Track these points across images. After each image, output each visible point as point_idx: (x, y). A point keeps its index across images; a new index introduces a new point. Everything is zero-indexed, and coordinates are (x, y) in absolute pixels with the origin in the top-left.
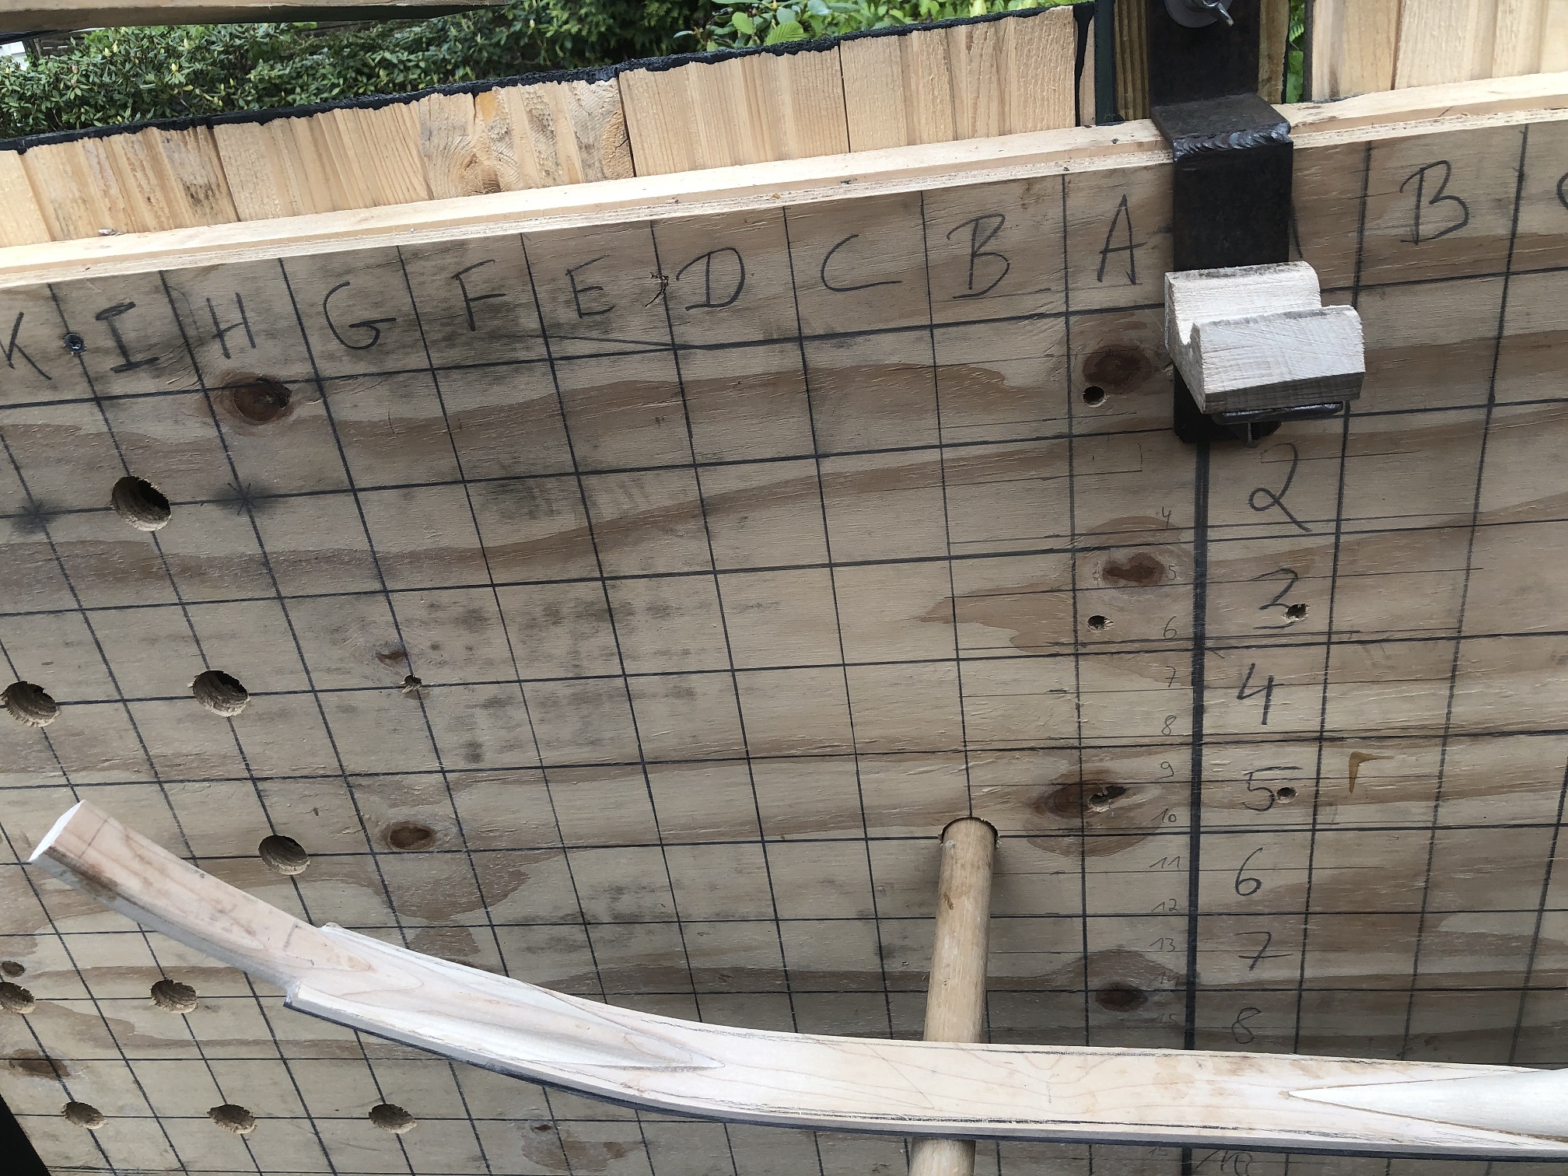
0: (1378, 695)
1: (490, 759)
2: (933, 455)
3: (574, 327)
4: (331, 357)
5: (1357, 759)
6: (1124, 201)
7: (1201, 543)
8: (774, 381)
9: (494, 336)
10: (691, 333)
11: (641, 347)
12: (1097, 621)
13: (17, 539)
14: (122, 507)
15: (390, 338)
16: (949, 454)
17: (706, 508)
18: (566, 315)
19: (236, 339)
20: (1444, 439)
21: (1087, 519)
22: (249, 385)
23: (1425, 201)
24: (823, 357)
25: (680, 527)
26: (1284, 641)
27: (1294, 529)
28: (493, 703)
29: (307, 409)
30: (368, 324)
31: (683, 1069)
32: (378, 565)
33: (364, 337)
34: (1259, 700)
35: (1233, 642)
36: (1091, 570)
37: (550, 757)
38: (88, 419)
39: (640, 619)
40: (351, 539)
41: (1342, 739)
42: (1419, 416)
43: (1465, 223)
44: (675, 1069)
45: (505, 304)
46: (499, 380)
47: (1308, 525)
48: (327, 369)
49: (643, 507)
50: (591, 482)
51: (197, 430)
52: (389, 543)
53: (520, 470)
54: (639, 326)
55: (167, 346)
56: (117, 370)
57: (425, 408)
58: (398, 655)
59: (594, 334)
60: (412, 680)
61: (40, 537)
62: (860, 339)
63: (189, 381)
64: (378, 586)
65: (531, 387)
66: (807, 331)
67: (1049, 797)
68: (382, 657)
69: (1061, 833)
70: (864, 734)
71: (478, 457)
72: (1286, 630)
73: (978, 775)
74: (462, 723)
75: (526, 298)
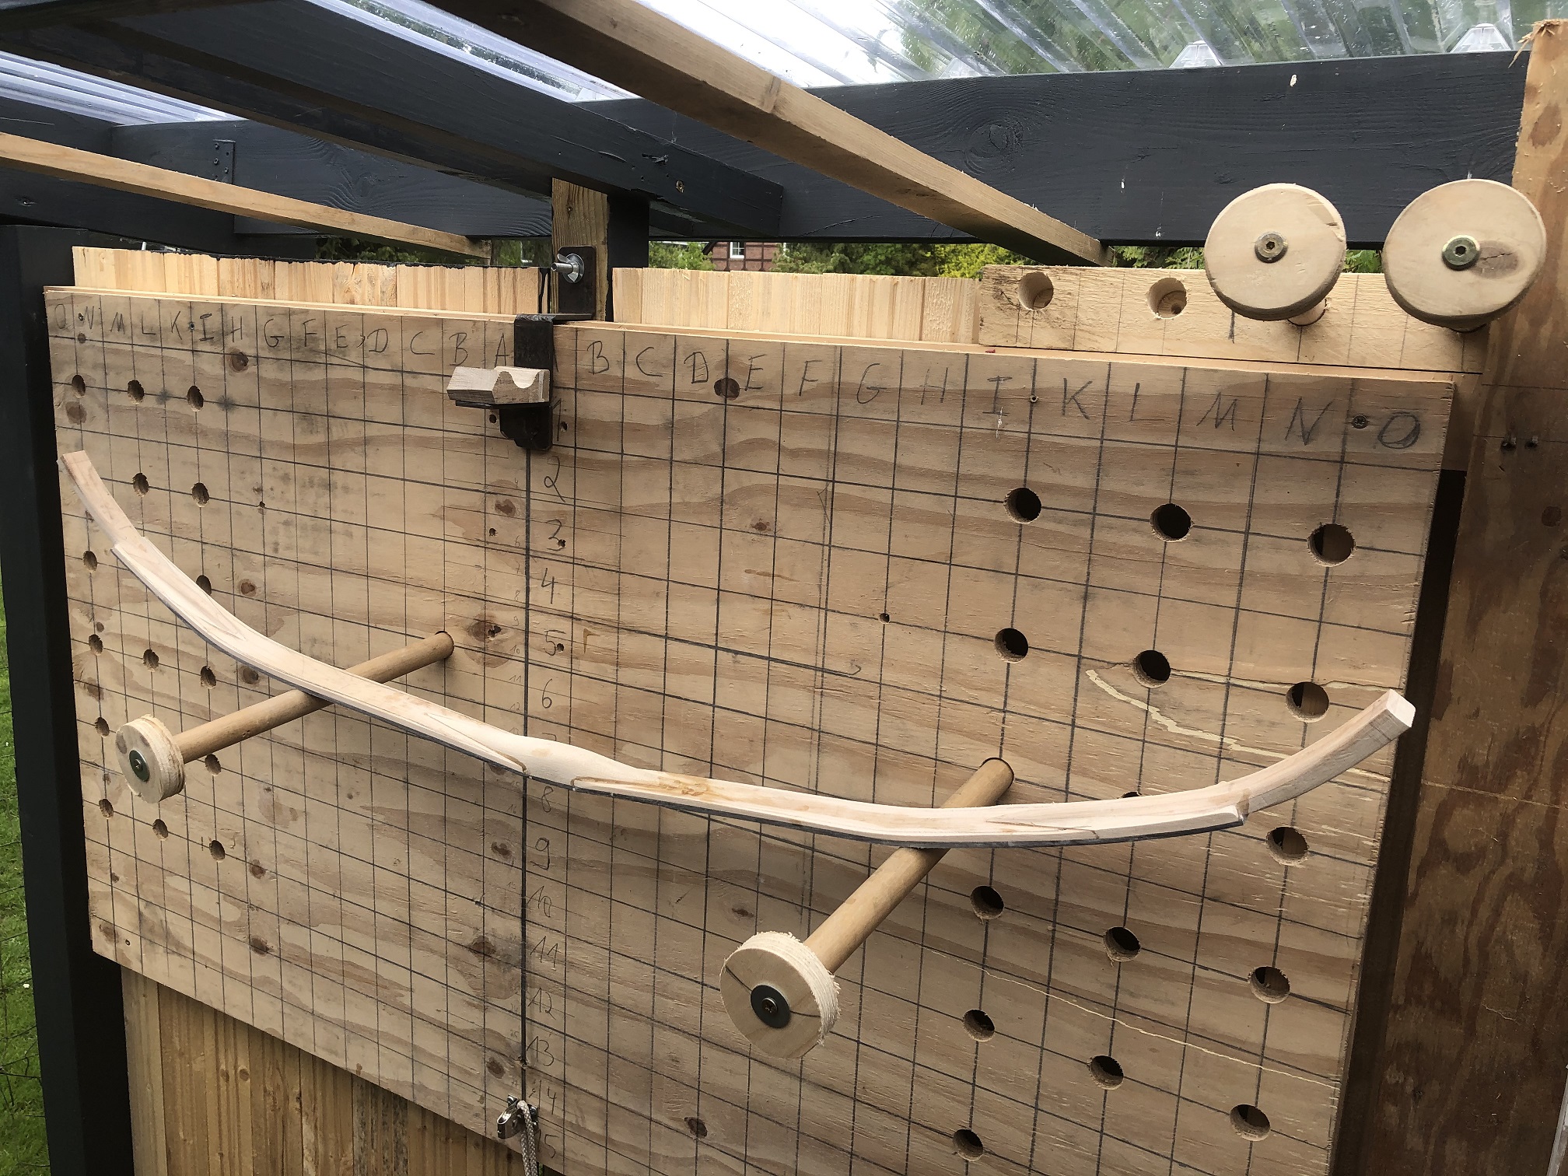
0: (593, 597)
1: (282, 553)
2: (440, 434)
3: (335, 351)
4: (263, 349)
5: (587, 634)
6: (503, 337)
7: (528, 499)
8: (392, 388)
9: (312, 350)
10: (369, 363)
11: (354, 365)
12: (493, 531)
13: (156, 406)
14: (191, 400)
15: (282, 344)
16: (446, 434)
17: (366, 441)
18: (333, 346)
19: (237, 334)
20: (607, 466)
21: (491, 479)
22: (237, 355)
23: (595, 356)
24: (410, 381)
25: (356, 448)
26: (557, 558)
27: (559, 500)
28: (286, 523)
29: (251, 368)
30: (276, 337)
31: (231, 635)
32: (261, 445)
33: (273, 342)
34: (548, 589)
35: (540, 554)
36: (491, 502)
37: (302, 557)
38: (187, 357)
39: (339, 492)
40: (253, 430)
41: (580, 619)
42: (600, 453)
43: (608, 369)
44: (227, 633)
45: (316, 338)
46: (310, 369)
47: (564, 499)
48: (261, 354)
49: (346, 437)
50: (331, 420)
51: (218, 370)
52: (267, 436)
53: (310, 411)
54: (354, 356)
55: (217, 333)
56: (201, 340)
57: (285, 377)
58: (260, 490)
59: (341, 356)
60: (262, 504)
61: (163, 406)
62: (421, 376)
63: (219, 349)
64: (259, 455)
65: (317, 375)
66: (404, 369)
67: (473, 626)
68: (254, 490)
69: (476, 649)
70: (410, 573)
71: (300, 402)
72: (558, 553)
73: (450, 608)
74: (275, 531)
75: (323, 337)
